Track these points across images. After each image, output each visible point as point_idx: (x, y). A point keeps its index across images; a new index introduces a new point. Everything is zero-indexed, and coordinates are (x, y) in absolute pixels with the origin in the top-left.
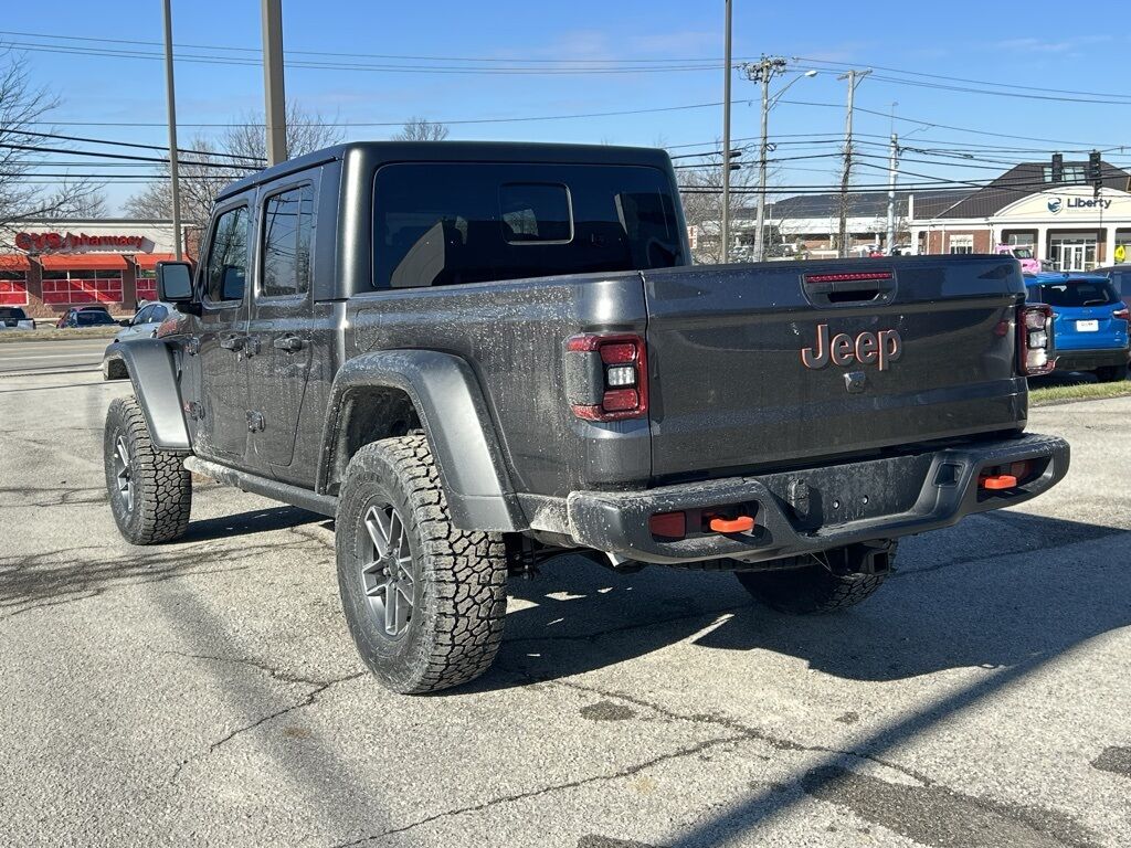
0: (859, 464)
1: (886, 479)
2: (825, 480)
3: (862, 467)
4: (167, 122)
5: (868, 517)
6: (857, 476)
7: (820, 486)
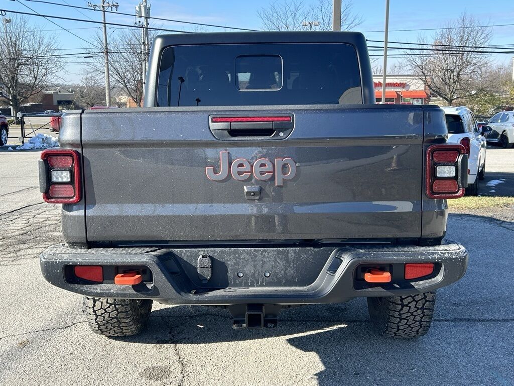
0: (262, 249)
1: (287, 262)
2: (232, 257)
3: (265, 251)
4: (384, 29)
5: (268, 286)
6: (260, 257)
7: (227, 261)
